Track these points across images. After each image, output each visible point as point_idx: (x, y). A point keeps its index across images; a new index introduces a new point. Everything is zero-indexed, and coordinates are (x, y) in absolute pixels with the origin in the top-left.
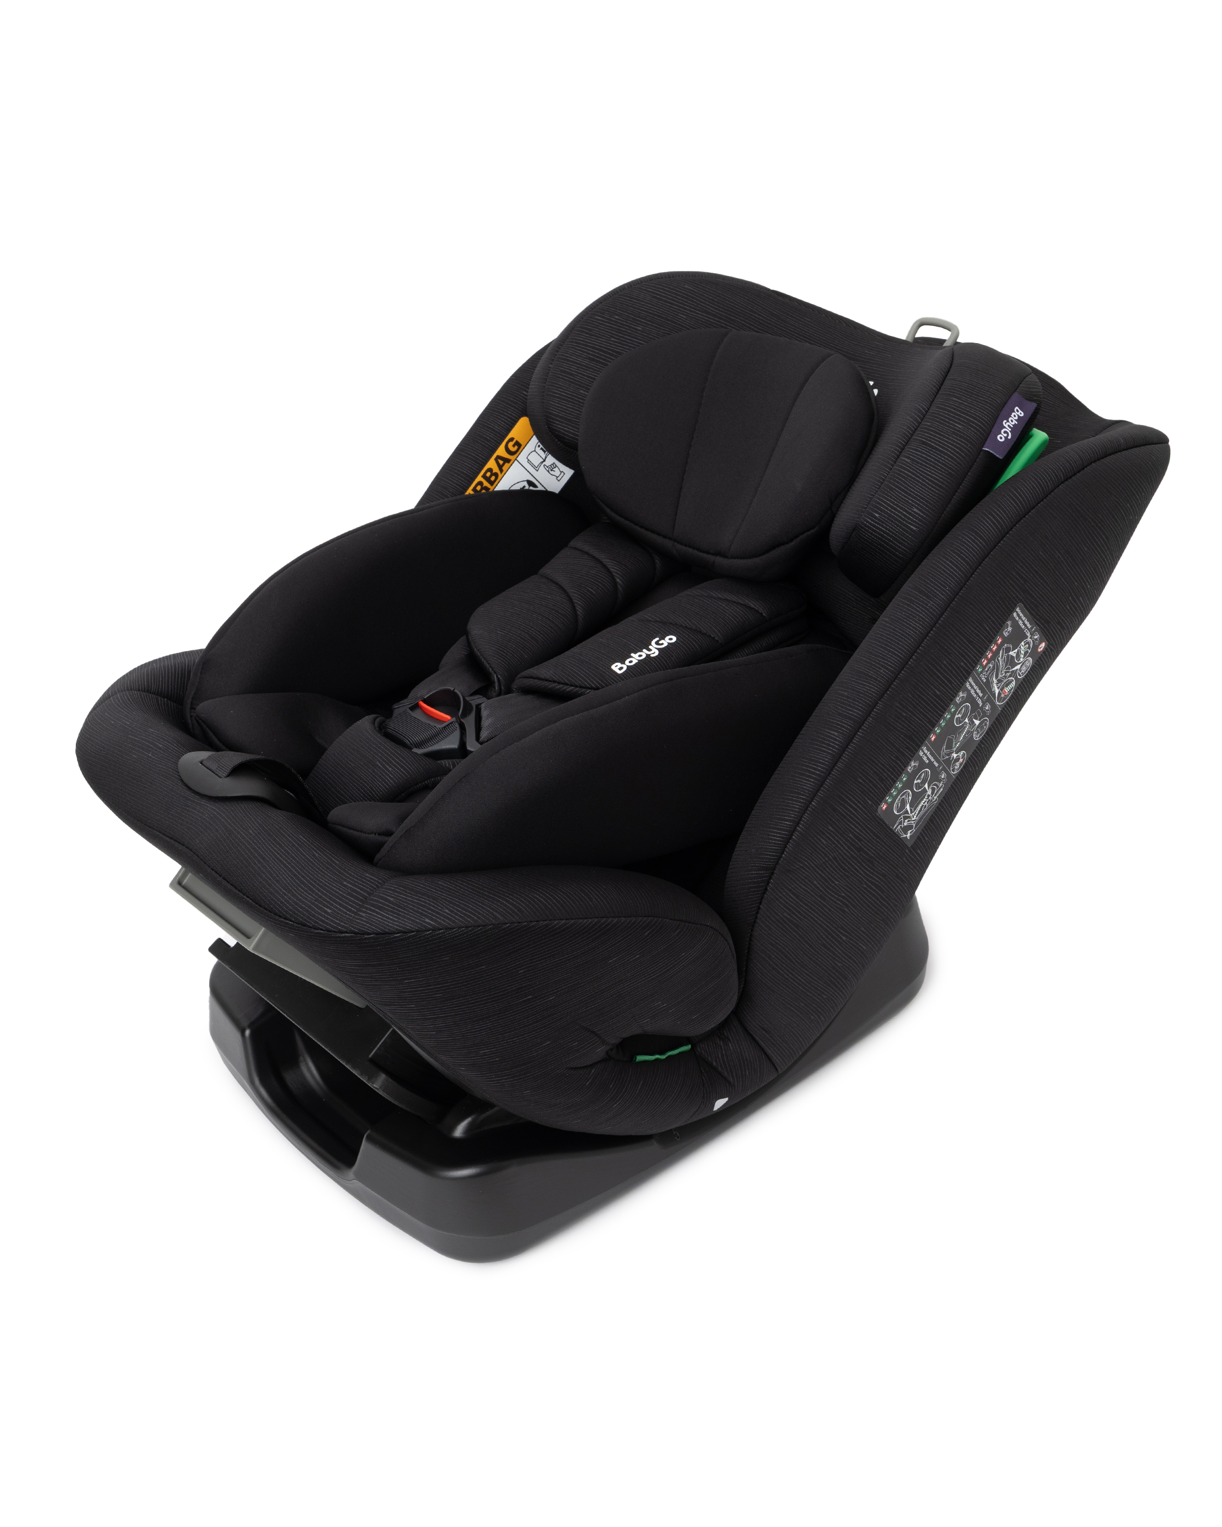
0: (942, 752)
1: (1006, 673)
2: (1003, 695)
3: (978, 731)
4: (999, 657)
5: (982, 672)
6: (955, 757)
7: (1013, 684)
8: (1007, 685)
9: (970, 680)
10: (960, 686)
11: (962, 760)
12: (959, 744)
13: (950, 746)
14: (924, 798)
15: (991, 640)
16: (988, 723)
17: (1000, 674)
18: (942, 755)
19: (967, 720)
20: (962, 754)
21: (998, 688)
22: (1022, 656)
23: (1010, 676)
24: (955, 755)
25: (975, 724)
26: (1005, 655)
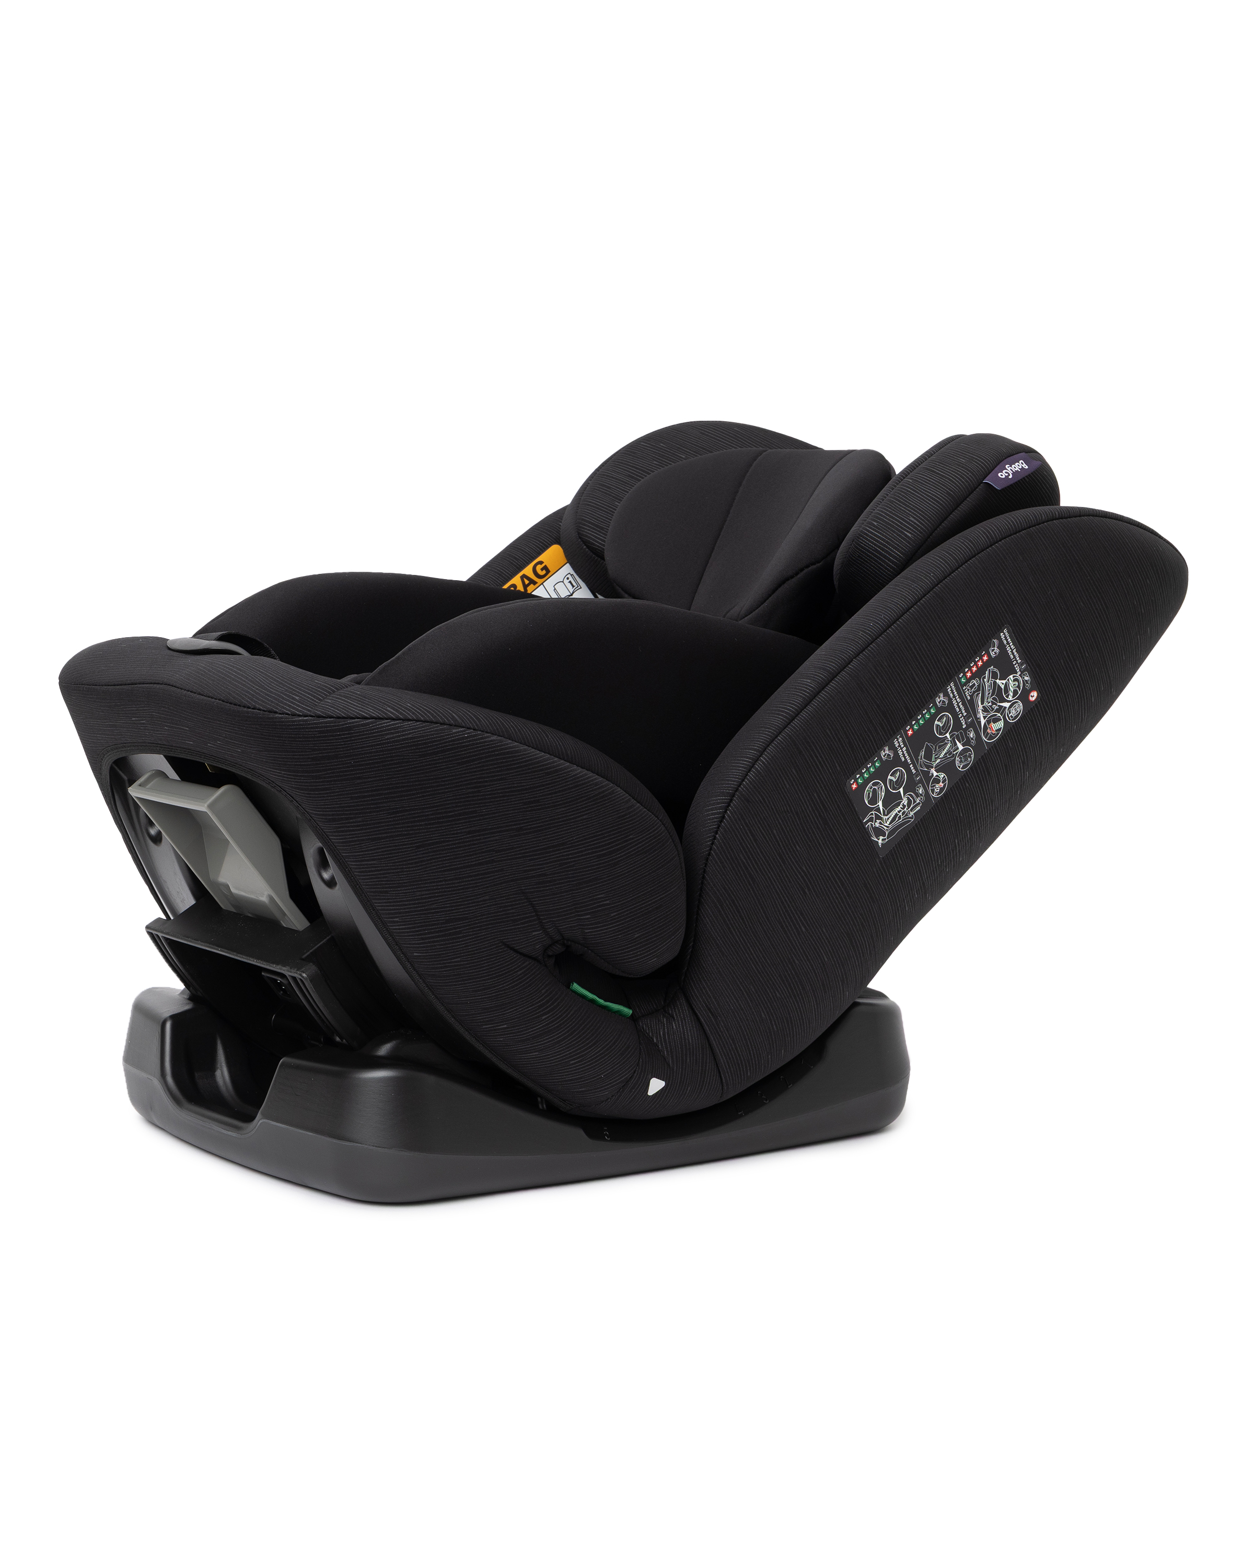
0: (919, 758)
1: (993, 703)
2: (989, 731)
3: (960, 758)
4: (985, 678)
5: (965, 684)
6: (935, 775)
7: (1000, 724)
8: (996, 720)
9: (952, 684)
10: (942, 688)
11: (943, 785)
12: (939, 760)
13: (928, 756)
14: (898, 804)
15: (976, 652)
16: (973, 756)
17: (986, 700)
18: (919, 762)
19: (948, 735)
20: (942, 776)
21: (985, 717)
22: (1011, 694)
23: (997, 711)
24: (933, 771)
25: (958, 748)
26: (992, 681)
